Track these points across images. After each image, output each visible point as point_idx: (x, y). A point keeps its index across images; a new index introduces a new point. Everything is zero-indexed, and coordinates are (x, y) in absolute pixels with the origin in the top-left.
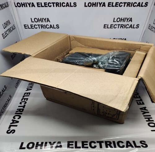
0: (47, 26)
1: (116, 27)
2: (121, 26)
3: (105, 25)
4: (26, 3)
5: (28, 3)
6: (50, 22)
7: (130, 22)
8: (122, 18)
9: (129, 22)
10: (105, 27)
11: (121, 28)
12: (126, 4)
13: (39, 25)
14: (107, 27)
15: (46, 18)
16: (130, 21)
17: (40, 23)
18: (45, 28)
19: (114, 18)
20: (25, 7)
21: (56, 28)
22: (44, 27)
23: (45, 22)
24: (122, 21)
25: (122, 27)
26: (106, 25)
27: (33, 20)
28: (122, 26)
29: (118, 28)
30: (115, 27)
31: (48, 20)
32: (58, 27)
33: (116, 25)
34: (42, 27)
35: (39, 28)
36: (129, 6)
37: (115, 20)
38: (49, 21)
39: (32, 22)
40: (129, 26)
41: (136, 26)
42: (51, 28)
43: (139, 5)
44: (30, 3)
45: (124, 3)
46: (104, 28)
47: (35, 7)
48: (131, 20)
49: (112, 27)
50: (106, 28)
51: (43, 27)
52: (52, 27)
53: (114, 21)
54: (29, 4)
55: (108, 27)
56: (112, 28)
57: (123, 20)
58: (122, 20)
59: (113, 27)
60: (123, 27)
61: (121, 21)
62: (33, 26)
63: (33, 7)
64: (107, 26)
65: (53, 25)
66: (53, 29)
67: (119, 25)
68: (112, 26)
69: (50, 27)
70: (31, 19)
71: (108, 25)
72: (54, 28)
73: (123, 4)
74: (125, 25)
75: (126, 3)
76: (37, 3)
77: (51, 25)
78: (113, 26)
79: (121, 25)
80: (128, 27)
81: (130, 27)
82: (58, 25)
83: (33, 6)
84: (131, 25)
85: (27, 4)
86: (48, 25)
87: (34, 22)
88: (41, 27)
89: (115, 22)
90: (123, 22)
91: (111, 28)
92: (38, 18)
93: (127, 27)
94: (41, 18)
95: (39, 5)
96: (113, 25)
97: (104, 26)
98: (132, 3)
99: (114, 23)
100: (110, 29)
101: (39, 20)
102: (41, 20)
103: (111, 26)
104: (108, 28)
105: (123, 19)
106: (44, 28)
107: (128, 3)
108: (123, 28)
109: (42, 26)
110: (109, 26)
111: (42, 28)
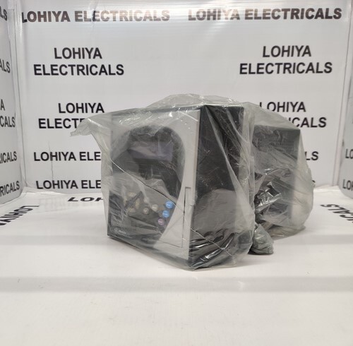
0: (94, 68)
1: (272, 72)
2: (285, 68)
3: (244, 66)
4: (49, 13)
5: (54, 12)
6: (101, 57)
7: (307, 55)
8: (283, 47)
9: (303, 55)
10: (243, 71)
11: (284, 72)
12: (289, 14)
13: (72, 66)
14: (247, 71)
15: (92, 49)
16: (305, 53)
17: (76, 61)
18: (88, 74)
19: (265, 48)
20: (45, 20)
21: (114, 74)
22: (85, 71)
23: (90, 57)
24: (286, 54)
25: (287, 71)
26: (246, 64)
27: (59, 54)
28: (288, 66)
29: (278, 72)
30: (269, 71)
31: (98, 54)
32: (120, 72)
33: (272, 65)
34: (80, 72)
35: (72, 74)
36: (297, 18)
37: (268, 52)
38: (100, 55)
39: (56, 57)
40: (305, 68)
41: (325, 68)
42: (103, 74)
43: (320, 14)
44: (59, 13)
45: (283, 10)
46: (241, 73)
47: (69, 20)
48: (307, 51)
49: (260, 71)
50: (246, 73)
51: (82, 70)
52: (105, 71)
53: (264, 56)
54: (57, 15)
55: (252, 71)
56: (262, 73)
57: (288, 51)
58: (284, 51)
59: (264, 71)
60: (291, 69)
61: (283, 56)
62: (58, 68)
63: (66, 21)
64: (248, 66)
65: (110, 66)
66: (109, 76)
67: (279, 64)
68: (263, 68)
69: (101, 72)
70: (55, 49)
71: (250, 65)
72: (110, 74)
73: (282, 14)
74: (295, 64)
75: (289, 10)
76: (76, 13)
77: (103, 66)
78: (264, 66)
79: (285, 64)
80: (303, 71)
81: (308, 70)
82: (122, 66)
83: (66, 19)
84: (311, 64)
85: (52, 14)
86: (96, 67)
87: (60, 58)
88: (78, 70)
89: (268, 56)
90: (288, 55)
91: (258, 73)
92: (74, 49)
93: (300, 70)
94: (79, 49)
95: (81, 16)
96: (263, 64)
97: (241, 69)
98: (303, 10)
99: (266, 61)
100: (256, 75)
101: (73, 53)
102: (79, 53)
103: (258, 68)
104: (250, 73)
105: (286, 49)
106: (84, 74)
107: (293, 10)
108: (290, 72)
109: (81, 68)
110: (254, 69)
111: (78, 74)
